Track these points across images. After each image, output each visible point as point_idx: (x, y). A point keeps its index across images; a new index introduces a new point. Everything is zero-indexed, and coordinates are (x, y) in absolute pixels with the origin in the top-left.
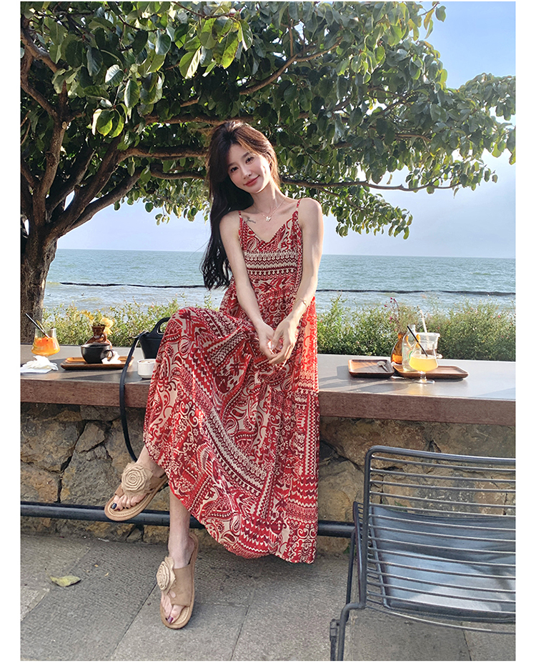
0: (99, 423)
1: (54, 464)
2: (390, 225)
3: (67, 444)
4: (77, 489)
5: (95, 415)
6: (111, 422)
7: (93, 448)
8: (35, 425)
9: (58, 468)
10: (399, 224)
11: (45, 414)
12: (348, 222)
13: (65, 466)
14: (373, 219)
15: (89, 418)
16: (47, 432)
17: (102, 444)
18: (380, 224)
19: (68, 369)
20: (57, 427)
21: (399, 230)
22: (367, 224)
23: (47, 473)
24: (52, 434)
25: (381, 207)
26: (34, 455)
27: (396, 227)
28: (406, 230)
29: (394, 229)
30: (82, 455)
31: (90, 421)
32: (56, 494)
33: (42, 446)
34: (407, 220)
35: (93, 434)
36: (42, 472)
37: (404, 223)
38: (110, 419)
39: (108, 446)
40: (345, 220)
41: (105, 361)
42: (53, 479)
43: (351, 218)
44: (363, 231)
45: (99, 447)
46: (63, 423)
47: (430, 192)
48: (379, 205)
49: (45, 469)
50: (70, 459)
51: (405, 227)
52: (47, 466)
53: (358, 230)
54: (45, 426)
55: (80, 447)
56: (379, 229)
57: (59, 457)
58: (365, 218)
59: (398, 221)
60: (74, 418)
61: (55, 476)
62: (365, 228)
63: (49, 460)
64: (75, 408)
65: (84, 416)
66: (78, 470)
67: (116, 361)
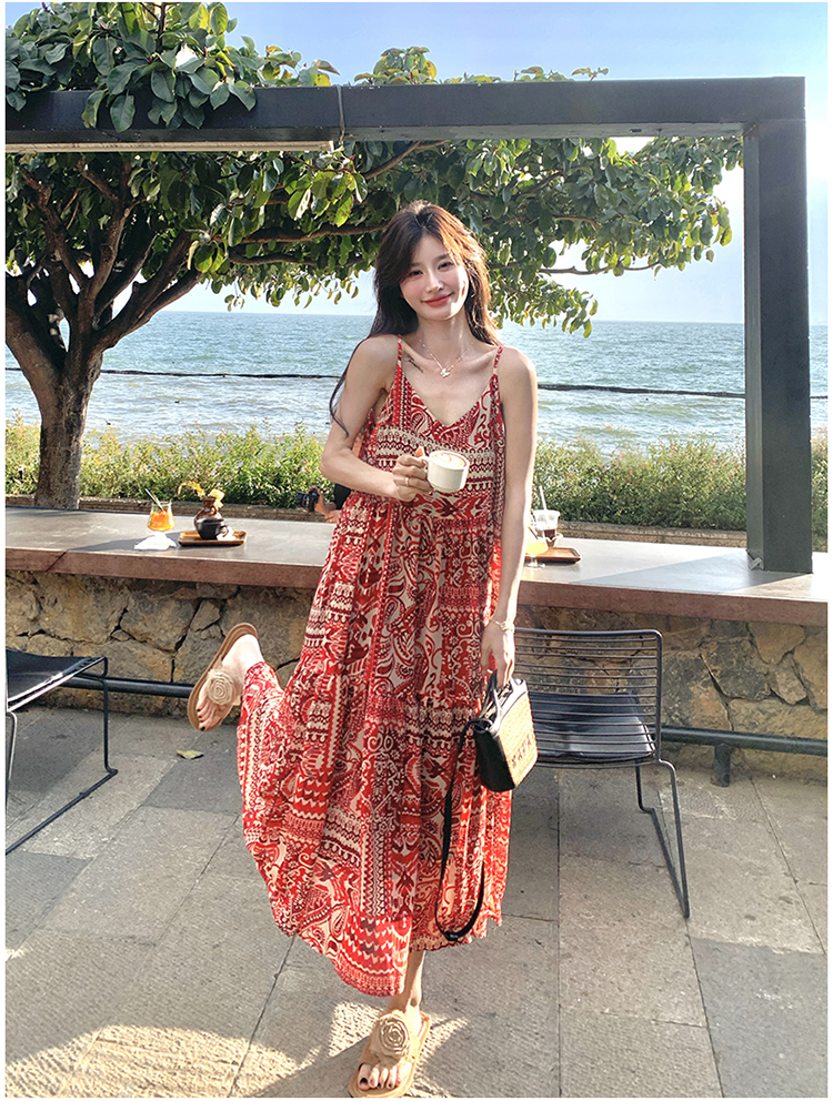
0: (214, 600)
1: (168, 644)
2: (563, 316)
3: (182, 623)
4: (192, 669)
5: (211, 593)
6: (225, 600)
7: (209, 627)
8: (152, 603)
9: (172, 647)
10: (577, 316)
11: (161, 591)
12: (503, 308)
13: (179, 645)
14: (540, 306)
15: (204, 596)
16: (164, 609)
17: (217, 623)
18: (550, 314)
19: (184, 545)
20: (173, 604)
21: (576, 324)
22: (531, 312)
23: (161, 652)
24: (167, 612)
25: (549, 291)
26: (149, 633)
27: (572, 319)
28: (587, 325)
29: (569, 325)
30: (197, 633)
31: (206, 599)
32: (169, 674)
33: (157, 624)
34: (589, 308)
35: (208, 612)
36: (156, 651)
37: (583, 314)
38: (225, 596)
39: (222, 626)
40: (498, 308)
41: (220, 538)
42: (166, 658)
43: (506, 305)
44: (526, 321)
45: (213, 627)
46: (180, 601)
47: (616, 275)
48: (547, 288)
49: (159, 648)
50: (184, 638)
51: (585, 320)
52: (161, 645)
53: (517, 320)
54: (162, 604)
55: (195, 625)
56: (549, 320)
57: (173, 636)
58: (527, 304)
59: (575, 311)
60: (190, 595)
61: (168, 655)
62: (529, 318)
63: (164, 639)
64: (191, 585)
65: (199, 594)
66: (193, 649)
67: (230, 538)
